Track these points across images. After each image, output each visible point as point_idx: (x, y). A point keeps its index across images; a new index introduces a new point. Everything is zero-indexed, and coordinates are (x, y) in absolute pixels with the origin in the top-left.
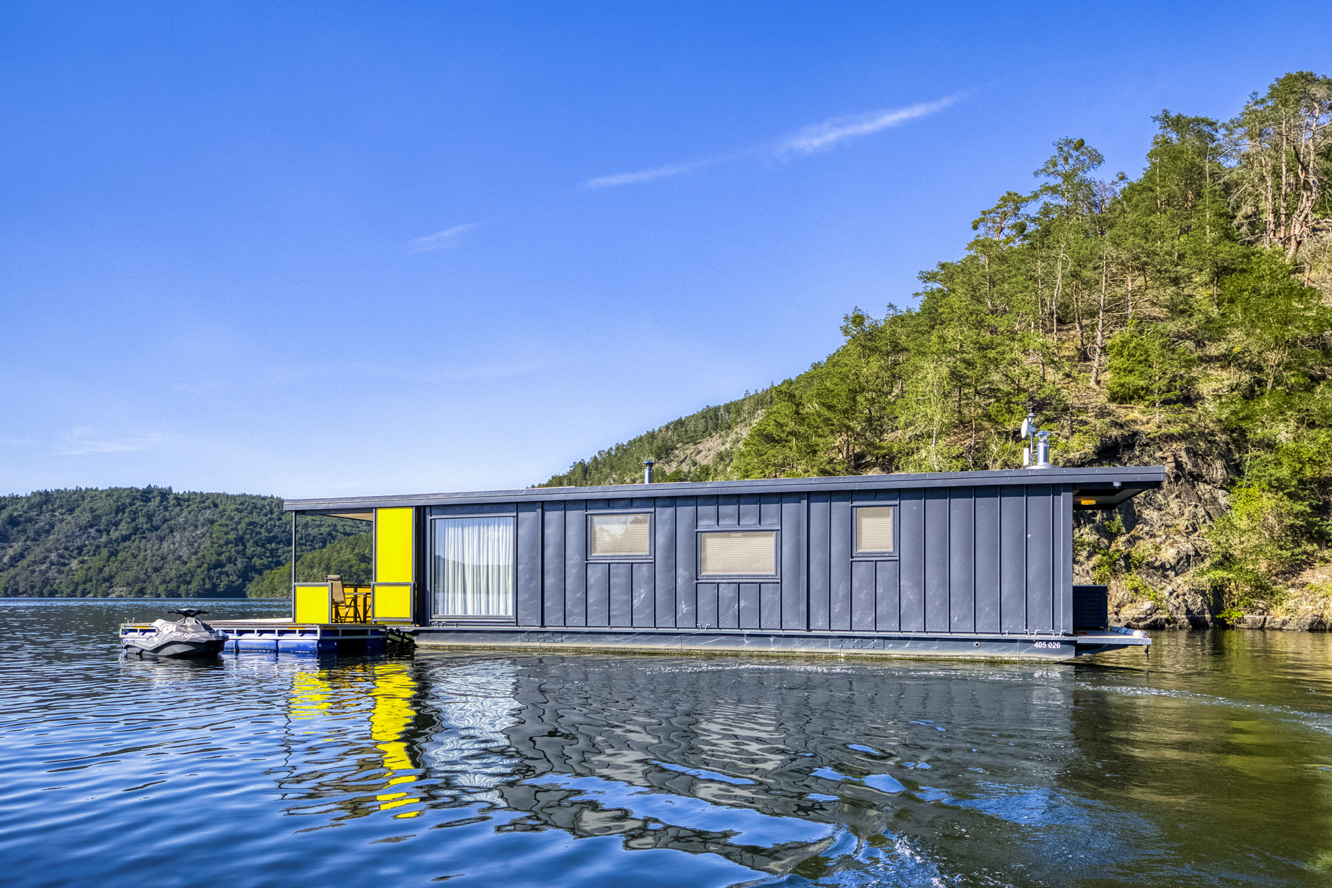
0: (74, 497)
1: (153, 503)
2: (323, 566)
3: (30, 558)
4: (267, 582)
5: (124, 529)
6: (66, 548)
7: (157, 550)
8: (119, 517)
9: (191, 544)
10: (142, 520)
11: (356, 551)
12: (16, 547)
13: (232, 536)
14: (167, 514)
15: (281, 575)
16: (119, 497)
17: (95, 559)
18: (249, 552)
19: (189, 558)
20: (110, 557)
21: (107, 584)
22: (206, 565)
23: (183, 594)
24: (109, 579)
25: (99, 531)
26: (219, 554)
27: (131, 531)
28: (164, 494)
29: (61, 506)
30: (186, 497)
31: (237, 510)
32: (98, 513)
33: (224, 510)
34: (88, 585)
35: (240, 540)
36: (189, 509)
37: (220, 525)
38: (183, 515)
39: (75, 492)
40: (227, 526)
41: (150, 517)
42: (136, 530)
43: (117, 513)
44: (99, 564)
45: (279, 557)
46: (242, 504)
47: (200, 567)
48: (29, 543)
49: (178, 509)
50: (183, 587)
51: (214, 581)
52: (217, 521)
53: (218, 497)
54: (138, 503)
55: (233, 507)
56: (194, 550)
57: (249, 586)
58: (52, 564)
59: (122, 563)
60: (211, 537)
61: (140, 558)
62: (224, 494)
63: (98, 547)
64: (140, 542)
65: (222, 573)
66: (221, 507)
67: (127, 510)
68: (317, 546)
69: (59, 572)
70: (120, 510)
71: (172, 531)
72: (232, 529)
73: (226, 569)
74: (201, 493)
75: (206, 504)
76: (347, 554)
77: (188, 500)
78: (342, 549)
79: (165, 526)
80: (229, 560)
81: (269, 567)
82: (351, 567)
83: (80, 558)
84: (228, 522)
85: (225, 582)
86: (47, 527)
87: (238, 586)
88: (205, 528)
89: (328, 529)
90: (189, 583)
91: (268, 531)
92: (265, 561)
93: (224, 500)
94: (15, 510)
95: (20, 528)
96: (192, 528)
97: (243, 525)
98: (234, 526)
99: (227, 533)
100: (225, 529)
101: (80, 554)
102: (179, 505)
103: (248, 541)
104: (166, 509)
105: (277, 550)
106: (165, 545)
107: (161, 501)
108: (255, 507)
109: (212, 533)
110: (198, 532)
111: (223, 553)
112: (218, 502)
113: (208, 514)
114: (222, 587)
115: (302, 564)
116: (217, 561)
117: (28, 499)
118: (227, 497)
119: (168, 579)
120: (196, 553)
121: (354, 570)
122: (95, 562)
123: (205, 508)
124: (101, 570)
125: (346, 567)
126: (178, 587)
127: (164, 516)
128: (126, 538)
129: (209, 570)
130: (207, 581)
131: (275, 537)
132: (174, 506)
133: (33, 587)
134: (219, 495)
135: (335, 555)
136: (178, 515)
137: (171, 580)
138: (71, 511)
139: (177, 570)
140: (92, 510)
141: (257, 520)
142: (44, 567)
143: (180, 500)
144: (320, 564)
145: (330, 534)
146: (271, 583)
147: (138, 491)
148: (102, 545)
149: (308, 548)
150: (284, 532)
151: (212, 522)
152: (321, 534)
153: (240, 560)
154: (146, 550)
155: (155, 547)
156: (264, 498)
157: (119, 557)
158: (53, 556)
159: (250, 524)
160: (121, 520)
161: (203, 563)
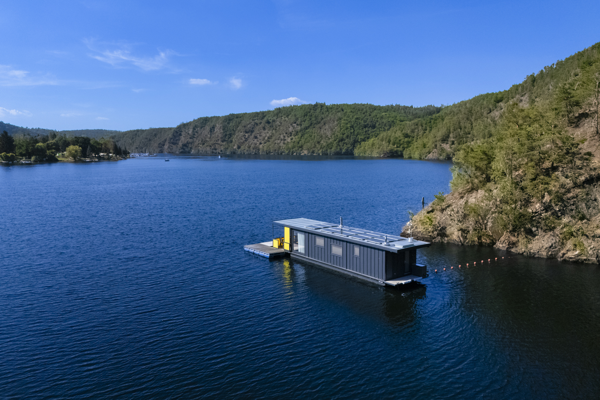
0: (289, 110)
1: (318, 111)
2: (387, 140)
3: (274, 138)
4: (362, 148)
5: (306, 124)
6: (286, 133)
7: (319, 133)
8: (305, 118)
9: (332, 130)
10: (313, 119)
11: (403, 132)
12: (270, 133)
13: (349, 125)
14: (323, 116)
15: (369, 145)
16: (305, 109)
17: (297, 137)
18: (356, 133)
19: (331, 136)
20: (302, 137)
21: (301, 149)
22: (338, 140)
23: (329, 153)
24: (301, 147)
25: (297, 125)
26: (343, 134)
27: (309, 124)
28: (322, 106)
29: (284, 114)
30: (331, 106)
31: (351, 112)
32: (297, 117)
33: (346, 112)
34: (294, 149)
35: (352, 127)
36: (332, 113)
37: (344, 120)
38: (329, 116)
39: (290, 107)
40: (347, 120)
41: (316, 117)
42: (312, 124)
43: (304, 117)
44: (298, 140)
45: (369, 134)
46: (354, 108)
47: (335, 140)
48: (274, 131)
49: (327, 113)
50: (329, 150)
51: (341, 147)
52: (343, 118)
53: (344, 106)
54: (312, 111)
55: (349, 110)
56: (333, 133)
57: (355, 150)
58: (282, 140)
59: (306, 139)
60: (340, 126)
61: (313, 137)
62: (346, 104)
63: (297, 132)
64: (313, 129)
65: (344, 143)
66: (345, 111)
67: (308, 115)
68: (386, 128)
69: (284, 143)
70: (305, 115)
71: (325, 124)
72: (349, 122)
73: (346, 141)
74: (337, 104)
75: (339, 110)
76: (399, 134)
77: (331, 108)
78: (397, 131)
79: (322, 121)
80: (347, 137)
81: (364, 140)
82: (400, 140)
83: (291, 137)
84: (348, 119)
85: (346, 148)
86: (280, 124)
87: (351, 150)
88: (338, 122)
89: (392, 119)
90: (331, 148)
91: (365, 122)
92: (362, 137)
93: (346, 107)
94: (269, 117)
95: (271, 124)
96: (333, 122)
97: (354, 119)
98: (350, 120)
99: (347, 124)
100: (346, 122)
101: (291, 136)
102: (328, 111)
103: (356, 127)
104: (323, 113)
105: (368, 131)
106: (322, 130)
107: (321, 110)
108: (359, 110)
109: (341, 124)
110: (335, 124)
111: (345, 133)
112: (344, 108)
113: (339, 114)
114: (344, 151)
115: (378, 139)
116: (342, 137)
117: (273, 111)
118: (348, 105)
119: (323, 147)
120: (334, 134)
121: (401, 142)
122: (296, 139)
123: (338, 112)
124: (298, 143)
125: (398, 140)
126: (327, 151)
127: (322, 117)
128: (306, 128)
129: (339, 142)
130: (338, 147)
131: (368, 124)
132: (326, 111)
133: (275, 150)
134: (344, 105)
135: (393, 134)
136: (327, 116)
137: (324, 147)
138: (288, 116)
139: (327, 142)
140: (295, 116)
141: (360, 116)
142: (279, 141)
143: (329, 109)
144: (386, 138)
145: (393, 122)
146: (364, 148)
147: (312, 105)
148: (299, 131)
149: (383, 129)
150: (371, 122)
151: (340, 119)
152: (389, 122)
153: (352, 137)
154: (315, 133)
155: (318, 132)
156: (364, 105)
157: (305, 137)
158: (282, 137)
159: (357, 118)
160: (306, 120)
161: (337, 139)
